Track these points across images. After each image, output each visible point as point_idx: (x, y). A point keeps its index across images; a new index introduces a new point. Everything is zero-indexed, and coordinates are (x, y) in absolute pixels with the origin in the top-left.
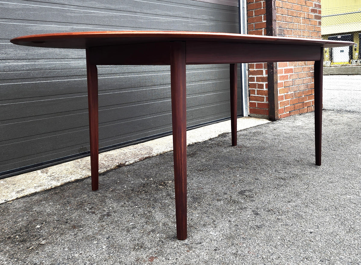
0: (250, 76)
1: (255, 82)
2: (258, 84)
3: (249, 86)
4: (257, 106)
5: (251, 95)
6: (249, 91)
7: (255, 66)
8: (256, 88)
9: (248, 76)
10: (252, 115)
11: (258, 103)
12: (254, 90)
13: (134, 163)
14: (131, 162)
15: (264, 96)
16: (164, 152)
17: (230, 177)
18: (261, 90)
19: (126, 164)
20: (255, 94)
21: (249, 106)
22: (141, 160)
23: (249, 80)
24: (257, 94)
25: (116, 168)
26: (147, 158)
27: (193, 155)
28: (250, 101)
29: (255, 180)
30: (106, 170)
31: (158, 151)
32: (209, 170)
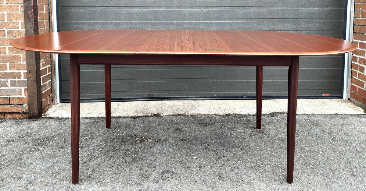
0: (354, 55)
1: (358, 63)
2: (360, 66)
3: (352, 66)
4: (357, 91)
5: (353, 77)
7: (359, 44)
8: (357, 69)
9: (352, 54)
10: (352, 99)
11: (358, 88)
12: (356, 72)
13: (166, 116)
14: (165, 115)
15: (365, 82)
16: (198, 115)
17: (188, 155)
18: (362, 73)
19: (161, 115)
20: (356, 77)
21: (350, 89)
22: (173, 115)
23: (353, 59)
24: (359, 78)
25: (152, 116)
26: (180, 115)
27: (209, 125)
28: (352, 84)
29: (198, 167)
30: (142, 115)
31: (195, 112)
32: (188, 143)
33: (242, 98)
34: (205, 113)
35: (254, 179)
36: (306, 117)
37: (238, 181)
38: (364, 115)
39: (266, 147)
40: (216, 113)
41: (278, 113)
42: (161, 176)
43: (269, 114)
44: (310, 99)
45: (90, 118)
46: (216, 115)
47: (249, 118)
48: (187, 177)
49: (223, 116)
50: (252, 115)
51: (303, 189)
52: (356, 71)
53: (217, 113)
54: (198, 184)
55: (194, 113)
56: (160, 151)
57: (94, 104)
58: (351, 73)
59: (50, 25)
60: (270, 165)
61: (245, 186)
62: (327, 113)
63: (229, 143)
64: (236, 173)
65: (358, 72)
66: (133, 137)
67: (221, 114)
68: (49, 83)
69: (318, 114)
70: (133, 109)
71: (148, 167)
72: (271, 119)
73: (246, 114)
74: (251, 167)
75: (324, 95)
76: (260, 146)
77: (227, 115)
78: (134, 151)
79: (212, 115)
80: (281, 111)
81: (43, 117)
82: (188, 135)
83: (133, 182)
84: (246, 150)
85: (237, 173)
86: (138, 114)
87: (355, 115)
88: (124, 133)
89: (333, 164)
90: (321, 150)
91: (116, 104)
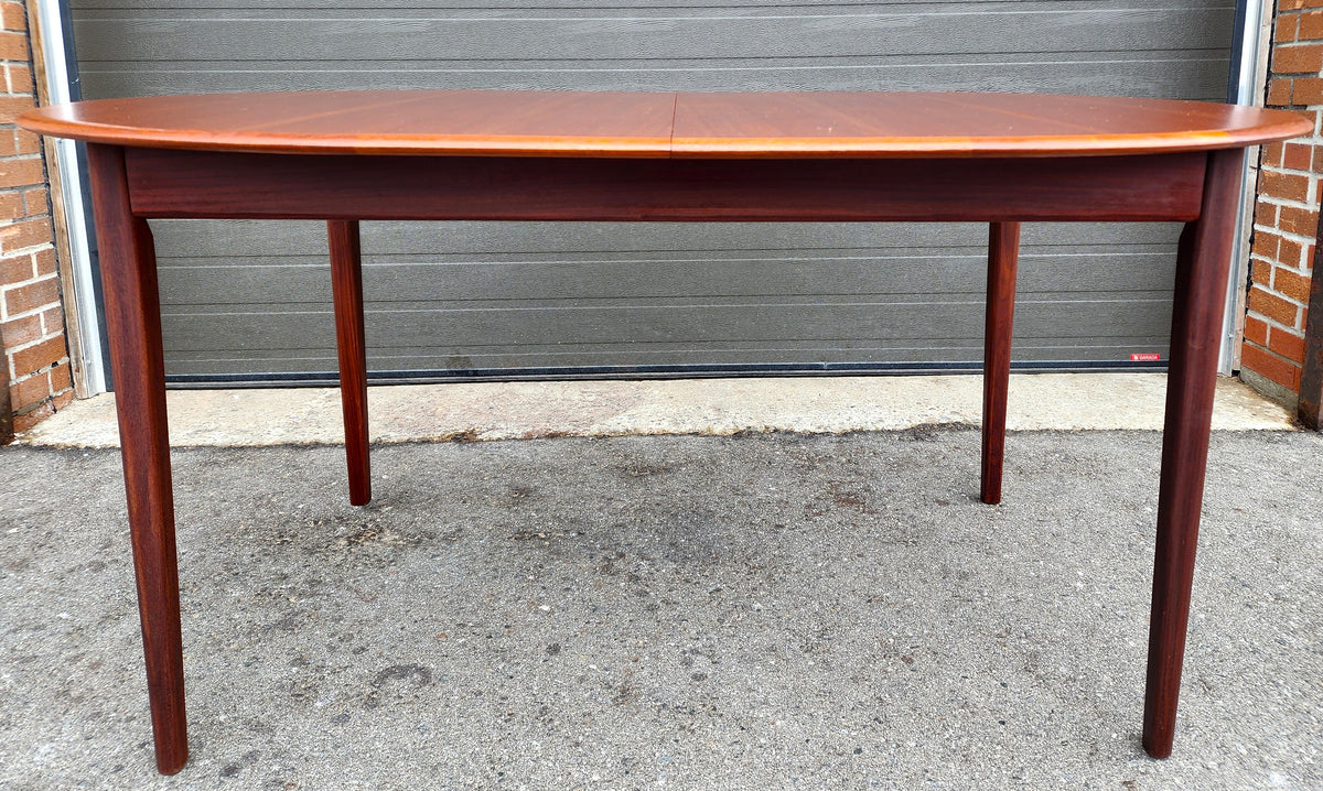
0: (1261, 199)
1: (1275, 231)
2: (1283, 240)
3: (1252, 241)
4: (1268, 339)
5: (1254, 285)
6: (1250, 265)
7: (1283, 153)
8: (1272, 256)
9: (1257, 196)
10: (1247, 374)
11: (1272, 329)
12: (1267, 267)
13: (499, 440)
14: (497, 435)
15: (1298, 303)
16: (628, 433)
17: (519, 598)
18: (1289, 269)
19: (480, 437)
20: (1267, 285)
21: (1241, 332)
22: (528, 437)
23: (1257, 214)
24: (1276, 288)
25: (442, 441)
26: (553, 436)
27: (653, 473)
28: (1250, 313)
29: (545, 647)
30: (405, 438)
31: (618, 423)
32: (542, 547)
33: (813, 371)
34: (655, 428)
35: (766, 702)
36: (1048, 444)
37: (692, 712)
38: (1288, 432)
39: (859, 562)
40: (697, 429)
41: (943, 425)
42: (368, 690)
43: (903, 432)
44: (1081, 372)
45: (199, 448)
46: (696, 434)
47: (822, 446)
48: (481, 693)
49: (723, 438)
50: (837, 436)
51: (968, 747)
52: (1267, 260)
53: (701, 427)
54: (515, 727)
55: (612, 429)
56: (412, 579)
57: (236, 397)
58: (1249, 270)
59: (35, 84)
60: (850, 640)
61: (717, 734)
62: (1137, 428)
63: (707, 547)
64: (695, 677)
65: (1275, 264)
66: (327, 522)
67: (718, 430)
68: (47, 313)
69: (1100, 431)
70: (379, 414)
71: (332, 649)
72: (908, 448)
73: (813, 429)
74: (772, 649)
75: (1136, 358)
76: (834, 559)
77: (738, 435)
78: (306, 582)
79: (682, 435)
80: (956, 418)
81: (16, 442)
82: (554, 517)
83: (235, 719)
84: (770, 575)
85: (698, 677)
86: (392, 434)
87: (1249, 433)
88: (301, 506)
89: (1123, 635)
90: (1080, 574)
91: (322, 397)
